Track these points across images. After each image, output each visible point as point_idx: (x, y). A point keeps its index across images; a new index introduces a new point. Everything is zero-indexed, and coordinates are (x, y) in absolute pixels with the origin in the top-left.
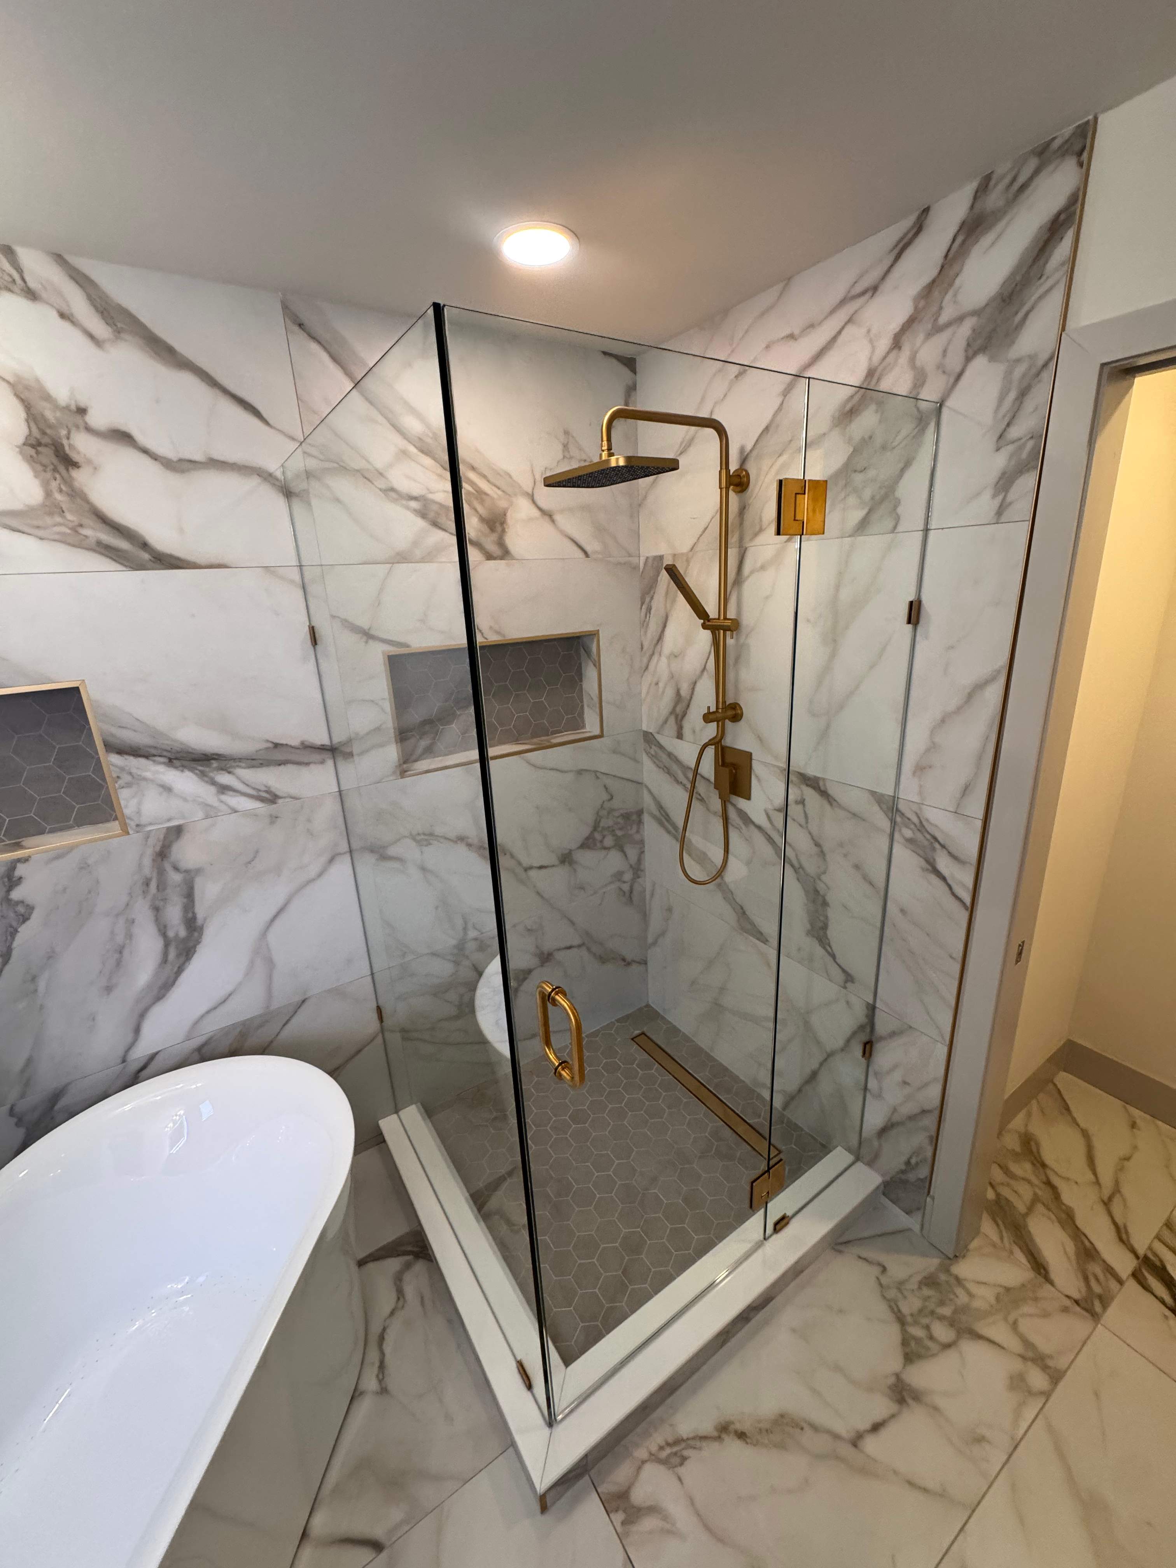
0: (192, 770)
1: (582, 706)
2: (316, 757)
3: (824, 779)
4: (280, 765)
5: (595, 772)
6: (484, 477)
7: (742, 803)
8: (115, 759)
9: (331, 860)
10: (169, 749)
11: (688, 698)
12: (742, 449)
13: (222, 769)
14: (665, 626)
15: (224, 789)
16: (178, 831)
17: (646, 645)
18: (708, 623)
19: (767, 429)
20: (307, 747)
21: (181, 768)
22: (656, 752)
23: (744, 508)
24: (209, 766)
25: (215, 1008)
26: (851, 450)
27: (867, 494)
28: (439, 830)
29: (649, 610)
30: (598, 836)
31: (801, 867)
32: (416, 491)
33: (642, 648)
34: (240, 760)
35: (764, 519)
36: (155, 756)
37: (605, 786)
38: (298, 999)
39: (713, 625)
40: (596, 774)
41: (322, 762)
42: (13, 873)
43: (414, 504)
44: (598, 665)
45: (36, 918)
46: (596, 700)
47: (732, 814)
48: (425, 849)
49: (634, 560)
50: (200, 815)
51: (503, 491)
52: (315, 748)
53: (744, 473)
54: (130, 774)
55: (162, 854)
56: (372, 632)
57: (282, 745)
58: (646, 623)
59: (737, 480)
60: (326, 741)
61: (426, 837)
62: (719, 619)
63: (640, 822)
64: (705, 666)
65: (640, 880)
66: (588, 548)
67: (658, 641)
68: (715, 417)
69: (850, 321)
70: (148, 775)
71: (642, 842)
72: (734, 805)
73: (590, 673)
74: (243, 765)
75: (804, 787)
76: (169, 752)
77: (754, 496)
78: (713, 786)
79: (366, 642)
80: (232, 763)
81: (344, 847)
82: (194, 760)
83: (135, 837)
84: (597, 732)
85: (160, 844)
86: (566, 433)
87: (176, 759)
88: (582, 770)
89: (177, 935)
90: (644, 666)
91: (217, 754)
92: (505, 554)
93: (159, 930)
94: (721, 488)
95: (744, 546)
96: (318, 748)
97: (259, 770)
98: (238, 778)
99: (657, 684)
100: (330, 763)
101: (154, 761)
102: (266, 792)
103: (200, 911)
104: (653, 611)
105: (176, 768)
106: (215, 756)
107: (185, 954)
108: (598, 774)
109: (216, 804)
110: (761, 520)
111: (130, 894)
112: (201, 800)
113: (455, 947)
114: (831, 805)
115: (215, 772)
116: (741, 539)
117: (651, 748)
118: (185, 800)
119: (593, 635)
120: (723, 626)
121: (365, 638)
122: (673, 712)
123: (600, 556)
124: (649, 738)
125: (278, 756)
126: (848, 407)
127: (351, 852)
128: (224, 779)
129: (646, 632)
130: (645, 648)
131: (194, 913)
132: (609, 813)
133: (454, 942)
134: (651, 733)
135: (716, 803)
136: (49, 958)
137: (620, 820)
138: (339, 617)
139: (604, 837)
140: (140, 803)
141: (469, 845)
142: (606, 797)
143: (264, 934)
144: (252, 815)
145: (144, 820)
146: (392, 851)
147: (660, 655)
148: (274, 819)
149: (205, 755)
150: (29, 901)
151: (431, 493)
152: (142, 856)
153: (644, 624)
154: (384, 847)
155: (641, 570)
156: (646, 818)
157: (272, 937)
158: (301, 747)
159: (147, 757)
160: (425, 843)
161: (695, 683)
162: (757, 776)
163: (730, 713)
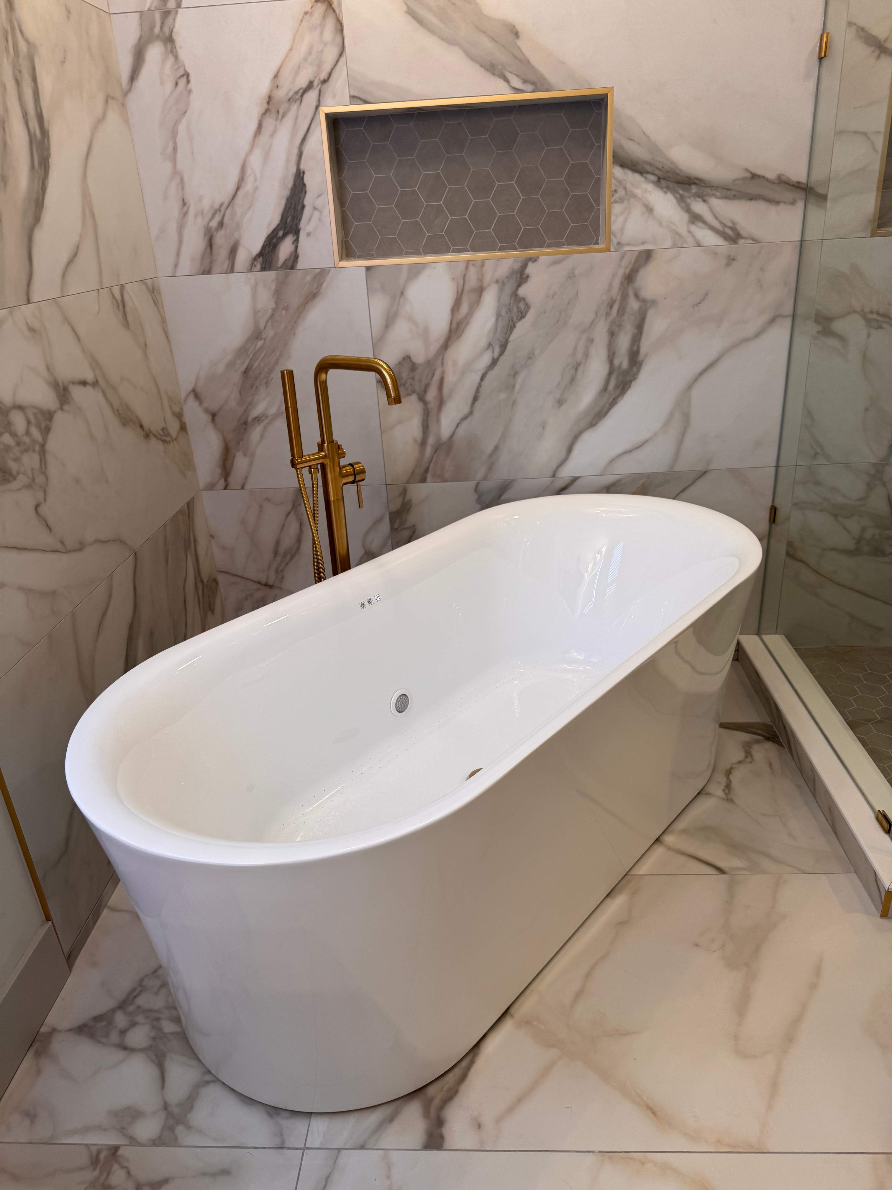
0: (674, 192)
2: (789, 195)
4: (751, 199)
8: (618, 172)
9: (772, 321)
10: (660, 166)
13: (699, 196)
15: (695, 218)
16: (646, 256)
20: (783, 182)
21: (665, 190)
24: (688, 191)
25: (630, 451)
34: (717, 188)
36: (648, 173)
38: (700, 468)
41: (793, 203)
42: (525, 271)
45: (531, 315)
50: (668, 243)
52: (789, 185)
54: (625, 188)
55: (630, 278)
57: (759, 176)
60: (803, 179)
70: (638, 192)
74: (718, 194)
76: (661, 170)
79: (878, 57)
80: (708, 190)
81: (788, 309)
82: (678, 182)
83: (614, 255)
85: (630, 267)
87: (664, 179)
89: (620, 366)
91: (697, 179)
93: (609, 356)
96: (793, 185)
97: (730, 202)
98: (711, 209)
100: (800, 204)
101: (646, 178)
102: (731, 228)
103: (645, 346)
105: (662, 188)
106: (696, 181)
107: (621, 387)
109: (684, 233)
111: (597, 313)
112: (673, 227)
113: (874, 465)
115: (692, 199)
118: (661, 224)
125: (754, 190)
127: (794, 316)
128: (698, 207)
131: (639, 347)
133: (873, 460)
136: (529, 358)
138: (855, 24)
140: (625, 221)
143: (689, 387)
144: (712, 252)
145: (625, 239)
146: (838, 326)
148: (731, 260)
149: (689, 178)
150: (530, 299)
152: (614, 275)
157: (696, 392)
158: (776, 182)
159: (641, 173)
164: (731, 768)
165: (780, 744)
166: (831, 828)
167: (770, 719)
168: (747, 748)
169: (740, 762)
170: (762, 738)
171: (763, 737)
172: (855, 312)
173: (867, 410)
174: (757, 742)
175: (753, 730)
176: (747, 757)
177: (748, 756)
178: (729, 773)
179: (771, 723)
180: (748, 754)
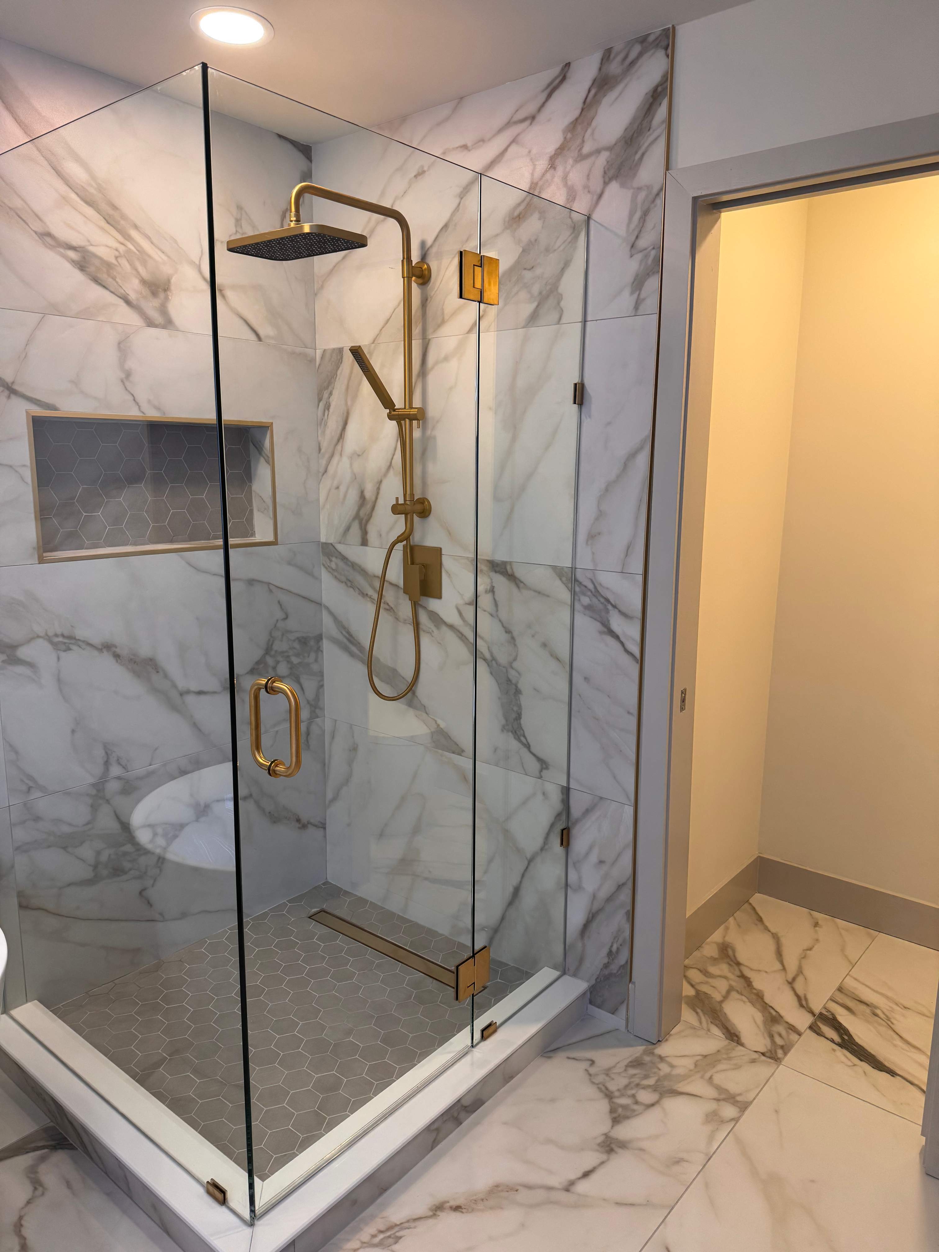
1: (251, 511)
3: (511, 563)
5: (269, 584)
6: (148, 238)
7: (433, 604)
11: (373, 498)
12: (423, 244)
14: (345, 423)
17: (324, 445)
18: (393, 413)
19: (446, 226)
22: (336, 564)
23: (427, 300)
26: (521, 249)
27: (536, 289)
28: (81, 633)
29: (328, 407)
30: (270, 661)
31: (494, 659)
32: (76, 239)
33: (320, 450)
35: (446, 312)
37: (279, 602)
39: (398, 415)
40: (269, 587)
43: (72, 254)
44: (271, 462)
46: (269, 502)
47: (423, 618)
48: (62, 654)
49: (309, 351)
51: (168, 257)
53: (426, 266)
56: (15, 387)
58: (324, 421)
59: (417, 272)
61: (66, 641)
62: (405, 408)
63: (319, 650)
64: (391, 463)
65: (318, 720)
66: (261, 333)
67: (338, 441)
68: (395, 208)
69: (514, 141)
71: (321, 674)
72: (425, 608)
73: (262, 472)
75: (493, 574)
77: (436, 289)
78: (401, 592)
84: (271, 538)
86: (240, 208)
88: (253, 580)
90: (322, 470)
92: (168, 323)
94: (403, 277)
95: (427, 337)
99: (337, 488)
104: (331, 410)
108: (272, 587)
110: (443, 313)
114: (518, 587)
116: (424, 331)
117: (331, 561)
119: (264, 428)
120: (409, 414)
121: (6, 393)
122: (357, 516)
123: (273, 342)
124: (328, 550)
126: (516, 214)
129: (324, 432)
130: (322, 451)
132: (283, 635)
134: (332, 544)
135: (405, 608)
137: (296, 645)
139: (278, 662)
141: (117, 656)
142: (279, 615)
147: (341, 455)
151: (92, 245)
153: (321, 423)
154: (13, 647)
155: (317, 364)
156: (326, 645)
160: (63, 647)
161: (380, 482)
162: (447, 572)
163: (419, 507)
164: (21, 1218)
165: (71, 1147)
166: (161, 1228)
167: (50, 1118)
168: (32, 1176)
169: (29, 1202)
170: (46, 1150)
171: (48, 1148)
172: (38, 637)
173: (73, 731)
174: (43, 1159)
175: (33, 1145)
176: (35, 1189)
177: (37, 1187)
178: (18, 1226)
179: (52, 1124)
180: (37, 1184)
